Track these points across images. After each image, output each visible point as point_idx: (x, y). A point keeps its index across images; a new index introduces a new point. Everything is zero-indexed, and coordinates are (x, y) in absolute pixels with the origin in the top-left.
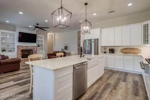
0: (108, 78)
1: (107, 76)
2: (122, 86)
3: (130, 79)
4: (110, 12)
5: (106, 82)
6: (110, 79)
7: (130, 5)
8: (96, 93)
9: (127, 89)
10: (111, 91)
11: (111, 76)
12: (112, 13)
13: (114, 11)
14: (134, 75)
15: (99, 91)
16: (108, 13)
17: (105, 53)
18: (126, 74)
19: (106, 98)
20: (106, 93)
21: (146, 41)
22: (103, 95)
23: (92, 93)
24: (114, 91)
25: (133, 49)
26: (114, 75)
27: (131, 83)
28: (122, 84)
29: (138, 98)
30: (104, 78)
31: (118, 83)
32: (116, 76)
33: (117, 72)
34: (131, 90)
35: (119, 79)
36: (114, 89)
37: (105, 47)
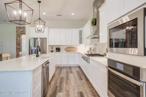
0: (60, 73)
1: (57, 72)
2: (71, 77)
3: (74, 71)
4: (58, 15)
5: (59, 77)
6: (61, 74)
7: (73, 14)
8: (56, 87)
9: (75, 77)
10: (66, 82)
11: (61, 71)
12: (59, 16)
13: (61, 15)
14: (75, 67)
15: (58, 85)
16: (57, 15)
17: (52, 51)
18: (70, 68)
19: (65, 88)
20: (64, 84)
21: (81, 42)
22: (62, 87)
23: (53, 88)
24: (68, 81)
25: (73, 48)
26: (62, 70)
27: (76, 73)
28: (71, 76)
29: (83, 81)
30: (56, 74)
31: (68, 75)
32: (64, 71)
33: (64, 67)
34: (77, 77)
35: (67, 72)
36: (68, 80)
37: (52, 47)
